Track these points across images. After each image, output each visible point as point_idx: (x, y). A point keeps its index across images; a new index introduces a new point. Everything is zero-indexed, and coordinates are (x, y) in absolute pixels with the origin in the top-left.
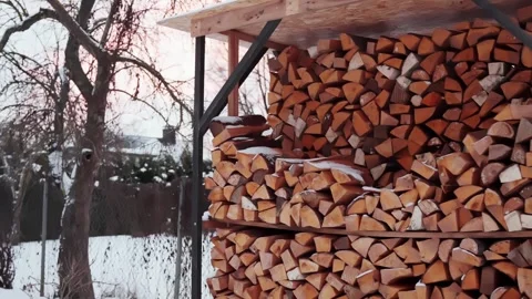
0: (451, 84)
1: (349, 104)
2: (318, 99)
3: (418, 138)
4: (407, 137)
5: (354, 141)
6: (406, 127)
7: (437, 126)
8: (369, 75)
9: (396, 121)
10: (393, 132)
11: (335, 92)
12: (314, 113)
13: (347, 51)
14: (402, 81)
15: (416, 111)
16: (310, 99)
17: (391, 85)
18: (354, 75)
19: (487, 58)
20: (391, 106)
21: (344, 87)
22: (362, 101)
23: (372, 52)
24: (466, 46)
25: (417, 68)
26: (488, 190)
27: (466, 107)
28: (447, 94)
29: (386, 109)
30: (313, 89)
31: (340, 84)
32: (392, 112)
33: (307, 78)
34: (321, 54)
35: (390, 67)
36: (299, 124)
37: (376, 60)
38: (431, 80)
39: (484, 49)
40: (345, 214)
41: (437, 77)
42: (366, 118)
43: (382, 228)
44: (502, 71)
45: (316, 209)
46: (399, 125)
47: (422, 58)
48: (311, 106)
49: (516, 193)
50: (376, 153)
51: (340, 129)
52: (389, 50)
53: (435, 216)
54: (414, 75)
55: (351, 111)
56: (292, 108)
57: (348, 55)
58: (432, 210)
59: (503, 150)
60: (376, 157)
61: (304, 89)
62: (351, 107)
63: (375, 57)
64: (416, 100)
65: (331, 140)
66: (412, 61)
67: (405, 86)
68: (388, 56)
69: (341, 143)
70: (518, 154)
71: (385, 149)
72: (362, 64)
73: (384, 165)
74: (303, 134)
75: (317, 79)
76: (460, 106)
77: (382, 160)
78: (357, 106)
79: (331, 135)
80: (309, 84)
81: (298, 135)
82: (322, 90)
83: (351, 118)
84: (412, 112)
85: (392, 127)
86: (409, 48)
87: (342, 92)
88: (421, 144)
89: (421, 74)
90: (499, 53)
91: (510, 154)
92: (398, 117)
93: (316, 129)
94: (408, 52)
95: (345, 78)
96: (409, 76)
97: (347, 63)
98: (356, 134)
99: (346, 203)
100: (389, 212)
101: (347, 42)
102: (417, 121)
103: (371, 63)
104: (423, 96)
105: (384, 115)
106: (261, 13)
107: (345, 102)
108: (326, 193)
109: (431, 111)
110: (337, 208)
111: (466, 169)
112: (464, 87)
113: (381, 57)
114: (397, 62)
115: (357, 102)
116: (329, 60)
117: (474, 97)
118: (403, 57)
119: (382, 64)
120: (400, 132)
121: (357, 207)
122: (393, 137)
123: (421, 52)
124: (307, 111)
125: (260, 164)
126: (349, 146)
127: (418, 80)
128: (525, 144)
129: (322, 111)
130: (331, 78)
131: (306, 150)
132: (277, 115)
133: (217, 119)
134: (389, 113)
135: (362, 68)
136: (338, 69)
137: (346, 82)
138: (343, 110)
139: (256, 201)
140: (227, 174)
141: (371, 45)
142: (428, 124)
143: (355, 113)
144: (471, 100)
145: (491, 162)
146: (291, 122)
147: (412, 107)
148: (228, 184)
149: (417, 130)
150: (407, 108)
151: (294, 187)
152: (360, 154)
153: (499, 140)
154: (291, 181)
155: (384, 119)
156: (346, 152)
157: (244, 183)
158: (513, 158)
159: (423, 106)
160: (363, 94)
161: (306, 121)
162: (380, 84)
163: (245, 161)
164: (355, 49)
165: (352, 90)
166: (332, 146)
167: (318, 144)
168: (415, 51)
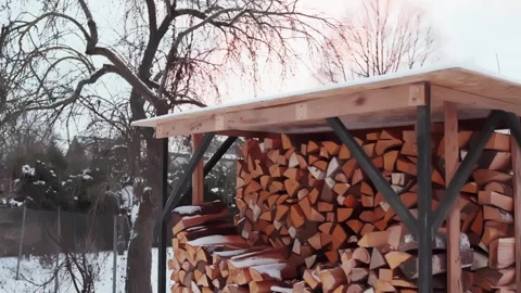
0: (365, 188)
1: (289, 198)
2: (268, 190)
3: (340, 234)
4: (331, 232)
5: (292, 232)
6: (330, 224)
7: (354, 225)
8: (303, 174)
9: (322, 218)
10: (321, 228)
11: (278, 186)
12: (266, 202)
13: (287, 150)
14: (328, 181)
15: (339, 210)
16: (262, 190)
17: (321, 184)
18: (291, 174)
19: (392, 169)
20: (319, 204)
21: (286, 182)
22: (299, 196)
23: (304, 153)
24: (375, 155)
25: (339, 171)
27: (376, 210)
28: (363, 197)
29: (315, 206)
30: (264, 180)
31: (282, 179)
32: (321, 210)
33: (259, 171)
34: (268, 150)
35: (318, 168)
36: (256, 209)
37: (307, 161)
38: (350, 182)
39: (390, 158)
41: (355, 181)
42: (301, 213)
44: (402, 183)
46: (326, 221)
47: (342, 162)
48: (264, 195)
50: (309, 245)
51: (284, 219)
52: (316, 153)
54: (337, 178)
55: (289, 205)
56: (251, 194)
57: (288, 154)
59: (361, 274)
60: (308, 248)
61: (258, 180)
62: (290, 201)
63: (306, 158)
64: (341, 200)
65: (278, 228)
66: (334, 165)
67: (331, 186)
68: (315, 159)
69: (283, 232)
70: (372, 277)
71: (315, 242)
72: (297, 163)
73: (315, 256)
74: (259, 219)
75: (266, 172)
76: (372, 209)
77: (314, 251)
78: (295, 200)
79: (277, 225)
80: (261, 176)
81: (255, 219)
82: (269, 184)
83: (289, 210)
84: (335, 211)
85: (321, 223)
86: (331, 153)
87: (284, 186)
88: (342, 240)
89: (341, 177)
90: (402, 165)
92: (324, 214)
93: (267, 216)
94: (331, 157)
95: (285, 174)
96: (333, 176)
97: (287, 161)
98: (294, 226)
101: (287, 143)
102: (340, 219)
103: (304, 164)
104: (345, 195)
105: (314, 212)
106: (200, 125)
107: (285, 196)
108: (246, 287)
109: (349, 212)
111: (336, 286)
112: (375, 192)
113: (312, 159)
114: (324, 163)
115: (295, 196)
116: (275, 156)
117: (381, 203)
118: (328, 161)
119: (312, 165)
120: (325, 228)
122: (321, 232)
123: (341, 157)
124: (261, 199)
125: (202, 257)
126: (289, 235)
127: (340, 182)
128: (376, 271)
129: (271, 201)
130: (276, 172)
131: (262, 233)
132: (242, 199)
133: (177, 209)
134: (317, 210)
135: (298, 167)
136: (281, 166)
137: (286, 178)
138: (285, 203)
139: (200, 287)
140: (182, 260)
141: (304, 146)
142: (349, 223)
143: (292, 207)
144: (379, 206)
145: (352, 282)
146: (251, 206)
147: (337, 206)
148: (182, 269)
149: (338, 227)
150: (331, 207)
151: (226, 278)
152: (297, 244)
153: (360, 264)
154: (224, 274)
155: (313, 215)
156: (286, 241)
157: (192, 270)
158: (370, 282)
159: (344, 206)
160: (300, 189)
161: (260, 207)
162: (311, 183)
163: (191, 252)
164: (293, 149)
165: (291, 185)
166: (277, 234)
167: (269, 230)
168: (337, 156)
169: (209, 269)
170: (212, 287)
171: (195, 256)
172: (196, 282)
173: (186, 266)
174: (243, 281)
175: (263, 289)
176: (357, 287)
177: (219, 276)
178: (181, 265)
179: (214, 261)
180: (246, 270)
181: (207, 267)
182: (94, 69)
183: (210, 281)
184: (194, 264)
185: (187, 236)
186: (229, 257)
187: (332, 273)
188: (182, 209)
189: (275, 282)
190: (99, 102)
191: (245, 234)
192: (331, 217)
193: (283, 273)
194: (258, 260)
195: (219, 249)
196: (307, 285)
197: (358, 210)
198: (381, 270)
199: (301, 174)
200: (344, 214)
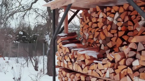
0: (130, 23)
1: (99, 29)
2: (91, 27)
3: (119, 42)
4: (116, 41)
5: (101, 41)
6: (116, 38)
7: (125, 38)
8: (105, 20)
9: (112, 36)
10: (112, 39)
11: (95, 25)
12: (91, 32)
13: (98, 12)
14: (115, 22)
15: (119, 32)
16: (89, 27)
17: (112, 23)
18: (100, 20)
20: (111, 31)
21: (98, 23)
22: (103, 28)
23: (105, 12)
24: (134, 10)
25: (119, 17)
26: (128, 68)
27: (134, 31)
28: (129, 26)
29: (110, 31)
30: (90, 24)
31: (97, 23)
32: (112, 32)
33: (88, 20)
34: (91, 12)
35: (111, 17)
36: (87, 35)
38: (123, 21)
40: (88, 69)
41: (125, 21)
42: (104, 34)
43: (99, 75)
45: (81, 67)
46: (114, 37)
47: (120, 14)
48: (90, 29)
49: (137, 70)
50: (107, 46)
51: (97, 37)
52: (110, 11)
53: (113, 74)
54: (118, 20)
55: (100, 32)
56: (85, 29)
58: (112, 72)
59: (133, 53)
60: (107, 47)
61: (88, 24)
62: (100, 30)
63: (106, 14)
64: (119, 28)
65: (95, 41)
66: (117, 15)
67: (116, 23)
68: (110, 13)
69: (97, 42)
70: (138, 55)
71: (110, 45)
72: (102, 16)
73: (109, 50)
74: (88, 38)
75: (91, 21)
76: (132, 31)
77: (109, 48)
78: (102, 30)
79: (95, 39)
80: (89, 22)
81: (87, 38)
82: (92, 25)
83: (100, 34)
84: (117, 33)
85: (111, 38)
86: (116, 11)
87: (97, 25)
88: (120, 44)
89: (120, 19)
91: (135, 55)
92: (113, 34)
93: (91, 37)
94: (116, 12)
95: (98, 20)
96: (116, 20)
97: (99, 16)
98: (101, 39)
99: (89, 65)
100: (100, 70)
101: (98, 9)
102: (120, 35)
103: (105, 16)
104: (121, 27)
105: (109, 33)
106: (66, 2)
107: (98, 29)
108: (84, 61)
109: (123, 32)
110: (86, 67)
111: (122, 59)
112: (134, 24)
113: (108, 14)
115: (102, 28)
116: (94, 15)
117: (137, 28)
118: (114, 14)
119: (108, 16)
120: (114, 39)
121: (94, 66)
122: (112, 41)
123: (120, 12)
124: (89, 31)
125: (68, 51)
126: (99, 43)
127: (119, 22)
128: (140, 52)
129: (93, 31)
130: (94, 20)
131: (89, 43)
132: (82, 32)
133: (58, 35)
134: (110, 33)
135: (103, 17)
136: (96, 18)
137: (98, 22)
138: (98, 31)
139: (67, 62)
140: (61, 52)
141: (105, 9)
142: (123, 37)
143: (101, 32)
144: (136, 29)
145: (128, 57)
146: (85, 34)
147: (118, 31)
148: (61, 56)
149: (119, 39)
150: (116, 31)
152: (103, 46)
153: (132, 50)
154: (76, 57)
155: (109, 35)
156: (99, 45)
157: (64, 56)
158: (137, 57)
159: (121, 31)
160: (104, 26)
161: (89, 34)
162: (108, 23)
163: (64, 49)
164: (101, 11)
165: (100, 25)
166: (95, 43)
167: (92, 42)
168: (118, 12)
169: (70, 55)
170: (71, 62)
171: (65, 50)
172: (65, 60)
173: (62, 54)
174: (83, 59)
175: (91, 62)
176: (131, 59)
177: (74, 58)
178: (60, 54)
179: (72, 52)
180: (84, 55)
181: (69, 54)
183: (70, 59)
184: (65, 54)
185: (62, 44)
186: (77, 51)
187: (120, 54)
188: (60, 35)
189: (95, 59)
190: (38, 10)
191: (83, 44)
192: (116, 35)
193: (98, 56)
194: (88, 51)
195: (74, 48)
196: (108, 60)
197: (127, 32)
198: (142, 51)
199: (104, 20)
200: (121, 34)
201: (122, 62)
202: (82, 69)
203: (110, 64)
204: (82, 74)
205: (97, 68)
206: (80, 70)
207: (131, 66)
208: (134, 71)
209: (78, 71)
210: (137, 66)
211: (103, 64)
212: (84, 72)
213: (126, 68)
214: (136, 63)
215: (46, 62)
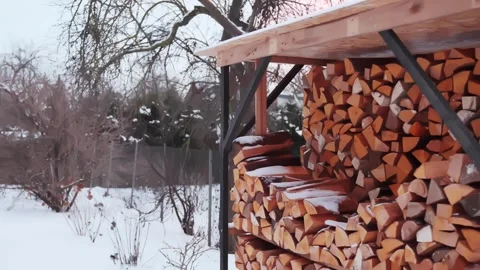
0: (434, 115)
1: (352, 127)
2: (332, 119)
3: (405, 166)
4: (396, 164)
5: (356, 163)
6: (395, 155)
7: (420, 155)
8: (367, 101)
9: (387, 148)
10: (385, 158)
11: (341, 114)
12: (330, 132)
13: (350, 76)
14: (394, 108)
15: (404, 139)
16: (326, 119)
18: (354, 101)
19: (462, 92)
20: (383, 133)
21: (349, 109)
22: (363, 124)
23: (368, 79)
24: (444, 77)
25: (404, 96)
26: (407, 247)
27: (445, 139)
28: (431, 124)
29: (379, 135)
30: (328, 108)
31: (346, 107)
32: (385, 139)
33: (323, 99)
34: (332, 77)
35: (382, 94)
36: (321, 140)
37: (371, 86)
38: (416, 107)
39: (461, 80)
40: (311, 244)
41: (422, 107)
42: (365, 142)
44: (474, 107)
45: (293, 235)
46: (390, 151)
47: (407, 87)
48: (329, 124)
49: (428, 255)
50: (372, 176)
51: (348, 148)
52: (380, 77)
53: (371, 261)
54: (402, 104)
55: (353, 134)
56: (316, 123)
57: (351, 79)
58: (369, 255)
60: (371, 180)
61: (321, 109)
62: (353, 130)
63: (370, 83)
64: (407, 128)
65: (342, 159)
66: (399, 89)
67: (396, 113)
68: (379, 83)
69: (346, 164)
70: (430, 214)
71: (379, 173)
72: (360, 89)
73: (378, 189)
74: (324, 150)
75: (330, 100)
76: (439, 138)
77: (377, 184)
78: (359, 129)
79: (341, 156)
80: (324, 104)
81: (320, 150)
82: (333, 112)
83: (352, 141)
84: (400, 140)
85: (385, 154)
86: (395, 76)
87: (348, 115)
88: (407, 172)
89: (407, 103)
90: (473, 87)
91: (424, 213)
92: (389, 143)
93: (331, 147)
94: (395, 81)
95: (349, 101)
97: (351, 87)
98: (357, 157)
99: (313, 232)
100: (341, 248)
101: (349, 68)
102: (406, 149)
103: (367, 90)
104: (411, 122)
105: (377, 142)
107: (349, 125)
108: (300, 220)
109: (415, 141)
110: (306, 237)
111: (390, 222)
113: (376, 84)
114: (389, 88)
115: (359, 125)
116: (339, 83)
117: (449, 132)
118: (392, 85)
119: (375, 91)
120: (390, 158)
121: (324, 237)
122: (385, 163)
123: (406, 80)
124: (325, 131)
125: (259, 187)
126: (352, 167)
127: (406, 108)
128: (434, 206)
129: (335, 130)
130: (339, 100)
131: (327, 164)
132: (309, 129)
133: (238, 140)
134: (380, 139)
135: (361, 93)
136: (344, 93)
137: (350, 106)
138: (348, 132)
139: (259, 219)
140: (242, 191)
141: (367, 70)
142: (414, 153)
143: (355, 136)
144: (448, 134)
145: (408, 219)
146: (316, 137)
147: (402, 134)
148: (241, 200)
149: (404, 159)
150: (395, 136)
151: (283, 210)
152: (361, 176)
153: (417, 198)
154: (281, 206)
155: (377, 144)
156: (350, 173)
157: (251, 201)
158: (426, 219)
159: (410, 135)
160: (364, 117)
161: (325, 137)
162: (375, 110)
163: (249, 182)
164: (356, 74)
165: (355, 113)
166: (341, 166)
167: (333, 162)
168: (402, 79)
169: (266, 201)
170: (269, 219)
171: (253, 186)
172: (254, 213)
173: (245, 197)
174: (298, 214)
175: (318, 223)
176: (413, 224)
177: (275, 208)
178: (241, 195)
179: (271, 192)
180: (301, 202)
181: (264, 199)
182: (186, 11)
183: (267, 213)
184: (252, 195)
185: (246, 166)
186: (284, 189)
187: (386, 208)
188: (242, 140)
189: (330, 215)
190: (195, 44)
191: (311, 166)
192: (395, 146)
193: (341, 206)
194: (316, 192)
195: (277, 180)
196: (361, 220)
197: (425, 139)
198: (439, 205)
199: (365, 101)
200: (409, 144)
201: (391, 231)
202: (296, 242)
203: (363, 233)
204: (296, 256)
205: (334, 242)
206: (289, 245)
207: (413, 242)
208: (420, 258)
209: (286, 247)
210: (428, 243)
211: (349, 233)
212: (300, 251)
213: (403, 247)
214: (425, 237)
215: (218, 210)
